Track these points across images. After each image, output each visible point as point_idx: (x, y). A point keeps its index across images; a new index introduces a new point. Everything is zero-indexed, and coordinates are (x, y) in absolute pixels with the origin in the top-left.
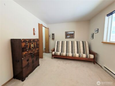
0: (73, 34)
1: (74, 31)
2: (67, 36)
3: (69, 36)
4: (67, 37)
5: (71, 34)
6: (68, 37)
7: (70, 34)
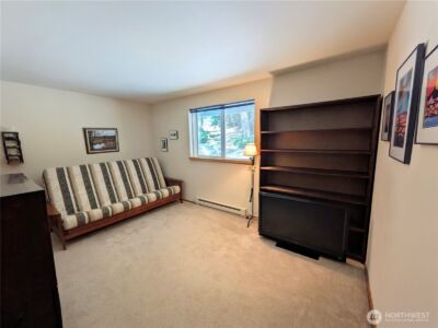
0: (113, 138)
1: (116, 129)
2: (92, 144)
3: (103, 145)
4: (92, 149)
5: (105, 139)
6: (97, 147)
7: (105, 137)
